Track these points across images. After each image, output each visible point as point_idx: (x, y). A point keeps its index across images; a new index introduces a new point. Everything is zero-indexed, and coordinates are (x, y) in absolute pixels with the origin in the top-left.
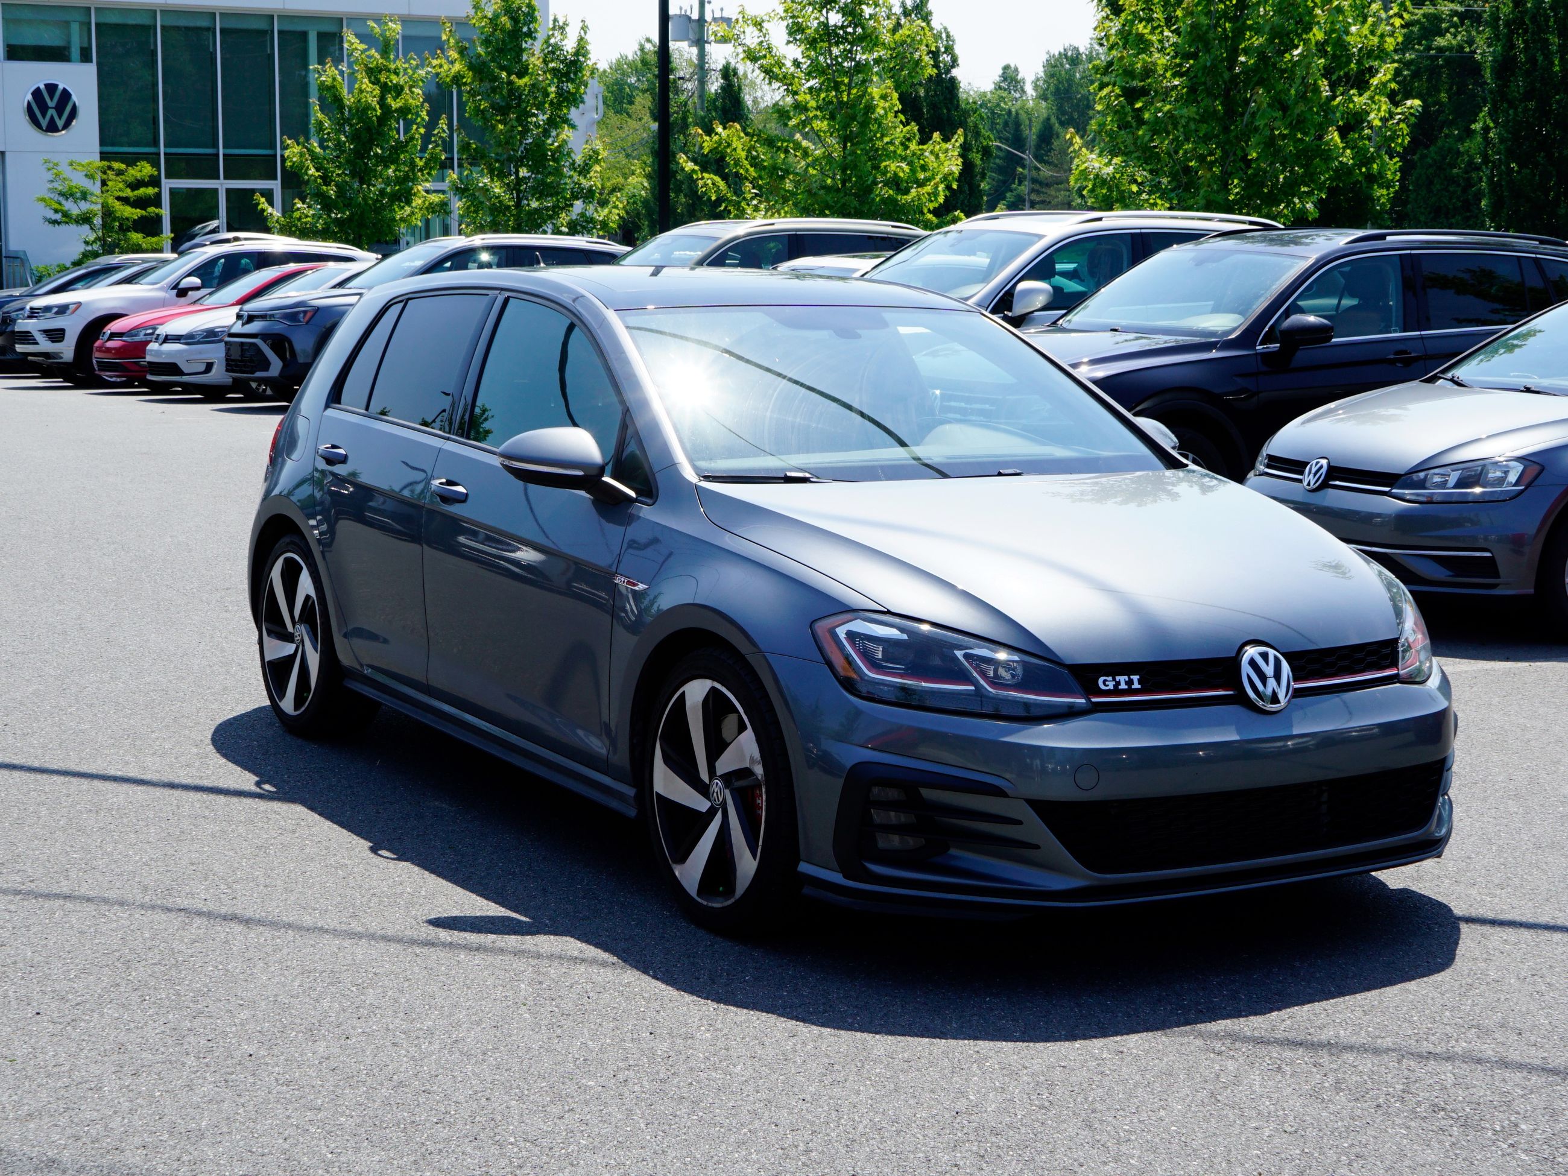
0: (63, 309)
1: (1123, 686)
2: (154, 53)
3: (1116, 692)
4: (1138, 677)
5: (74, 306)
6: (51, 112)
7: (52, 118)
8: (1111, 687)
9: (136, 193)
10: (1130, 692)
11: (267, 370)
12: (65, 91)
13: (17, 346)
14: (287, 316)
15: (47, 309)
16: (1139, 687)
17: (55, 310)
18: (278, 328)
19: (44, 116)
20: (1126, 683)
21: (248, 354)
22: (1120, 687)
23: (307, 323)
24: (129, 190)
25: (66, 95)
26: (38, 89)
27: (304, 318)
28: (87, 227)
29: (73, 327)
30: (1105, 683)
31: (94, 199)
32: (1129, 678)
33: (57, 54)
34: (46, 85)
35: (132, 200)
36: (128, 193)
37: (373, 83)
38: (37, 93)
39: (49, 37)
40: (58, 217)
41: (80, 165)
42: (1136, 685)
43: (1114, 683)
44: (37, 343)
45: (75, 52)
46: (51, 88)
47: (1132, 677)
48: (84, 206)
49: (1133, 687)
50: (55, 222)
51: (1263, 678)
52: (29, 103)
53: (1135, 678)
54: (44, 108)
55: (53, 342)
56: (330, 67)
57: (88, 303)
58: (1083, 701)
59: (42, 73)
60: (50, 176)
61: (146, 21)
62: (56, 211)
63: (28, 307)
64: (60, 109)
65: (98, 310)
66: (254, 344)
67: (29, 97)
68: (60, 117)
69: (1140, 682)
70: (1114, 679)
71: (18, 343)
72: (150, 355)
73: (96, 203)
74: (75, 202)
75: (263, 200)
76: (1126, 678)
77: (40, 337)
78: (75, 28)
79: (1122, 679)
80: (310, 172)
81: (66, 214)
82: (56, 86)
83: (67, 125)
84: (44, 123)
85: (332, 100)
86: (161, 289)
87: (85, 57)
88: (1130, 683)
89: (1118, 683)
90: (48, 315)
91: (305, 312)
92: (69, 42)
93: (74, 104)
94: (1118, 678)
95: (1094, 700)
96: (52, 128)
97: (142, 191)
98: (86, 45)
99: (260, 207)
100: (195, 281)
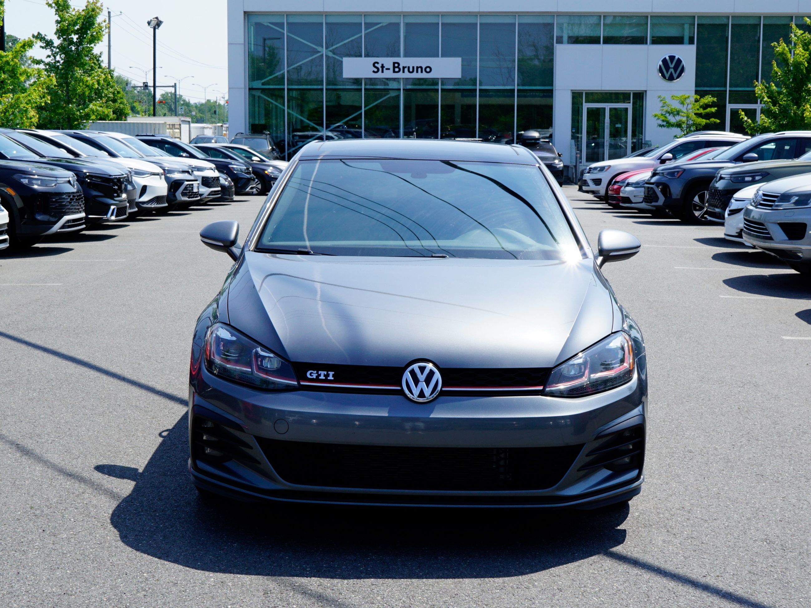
0: (602, 169)
1: (322, 377)
2: (727, 38)
3: (317, 380)
4: (333, 373)
5: (607, 167)
6: (672, 70)
7: (671, 73)
8: (314, 377)
9: (705, 111)
10: (326, 381)
11: (657, 201)
12: (679, 59)
13: (583, 187)
14: (669, 174)
15: (595, 168)
16: (333, 378)
17: (599, 169)
18: (664, 180)
19: (667, 72)
20: (325, 375)
21: (650, 193)
22: (320, 378)
23: (678, 177)
24: (701, 109)
25: (679, 61)
26: (665, 59)
27: (677, 175)
28: (679, 129)
29: (605, 177)
30: (312, 374)
31: (683, 114)
32: (327, 373)
33: (677, 40)
34: (670, 57)
35: (703, 114)
36: (701, 111)
37: (805, 50)
38: (664, 61)
39: (673, 32)
40: (665, 123)
41: (677, 97)
42: (331, 378)
43: (317, 375)
44: (589, 186)
45: (686, 39)
46: (672, 58)
47: (329, 372)
48: (678, 118)
49: (329, 378)
50: (663, 126)
51: (416, 381)
52: (660, 66)
53: (331, 373)
54: (667, 68)
55: (596, 185)
56: (782, 42)
57: (614, 166)
58: (296, 383)
59: (667, 51)
60: (661, 104)
61: (724, 21)
62: (663, 121)
63: (588, 168)
64: (675, 69)
65: (619, 169)
66: (652, 188)
67: (661, 63)
68: (675, 72)
69: (333, 376)
70: (317, 373)
71: (584, 186)
72: (622, 193)
73: (684, 117)
74: (674, 116)
75: (743, 113)
76: (325, 373)
77: (590, 183)
78: (687, 27)
79: (322, 373)
80: (765, 100)
81: (668, 122)
82: (674, 57)
83: (678, 77)
84: (667, 76)
85: (783, 61)
86: (652, 159)
87: (691, 42)
88: (327, 376)
89: (320, 375)
90: (595, 171)
91: (678, 172)
92: (683, 35)
93: (683, 66)
94: (320, 372)
95: (302, 383)
96: (671, 78)
97: (709, 110)
98: (692, 35)
99: (741, 117)
100: (670, 155)
